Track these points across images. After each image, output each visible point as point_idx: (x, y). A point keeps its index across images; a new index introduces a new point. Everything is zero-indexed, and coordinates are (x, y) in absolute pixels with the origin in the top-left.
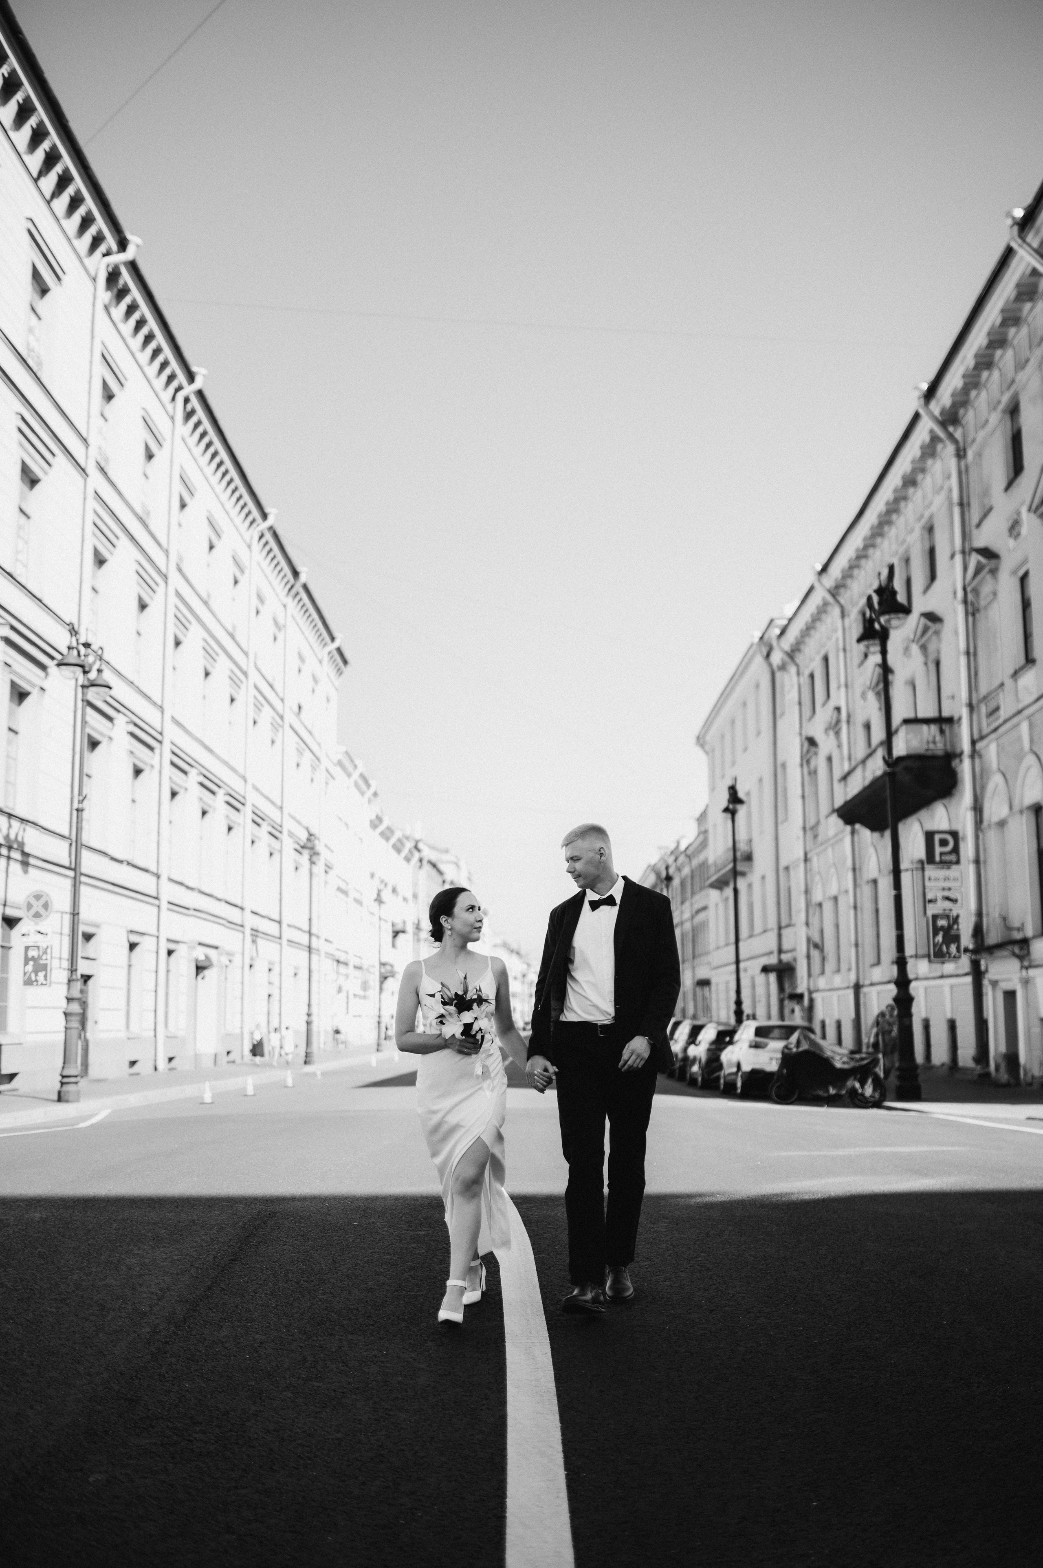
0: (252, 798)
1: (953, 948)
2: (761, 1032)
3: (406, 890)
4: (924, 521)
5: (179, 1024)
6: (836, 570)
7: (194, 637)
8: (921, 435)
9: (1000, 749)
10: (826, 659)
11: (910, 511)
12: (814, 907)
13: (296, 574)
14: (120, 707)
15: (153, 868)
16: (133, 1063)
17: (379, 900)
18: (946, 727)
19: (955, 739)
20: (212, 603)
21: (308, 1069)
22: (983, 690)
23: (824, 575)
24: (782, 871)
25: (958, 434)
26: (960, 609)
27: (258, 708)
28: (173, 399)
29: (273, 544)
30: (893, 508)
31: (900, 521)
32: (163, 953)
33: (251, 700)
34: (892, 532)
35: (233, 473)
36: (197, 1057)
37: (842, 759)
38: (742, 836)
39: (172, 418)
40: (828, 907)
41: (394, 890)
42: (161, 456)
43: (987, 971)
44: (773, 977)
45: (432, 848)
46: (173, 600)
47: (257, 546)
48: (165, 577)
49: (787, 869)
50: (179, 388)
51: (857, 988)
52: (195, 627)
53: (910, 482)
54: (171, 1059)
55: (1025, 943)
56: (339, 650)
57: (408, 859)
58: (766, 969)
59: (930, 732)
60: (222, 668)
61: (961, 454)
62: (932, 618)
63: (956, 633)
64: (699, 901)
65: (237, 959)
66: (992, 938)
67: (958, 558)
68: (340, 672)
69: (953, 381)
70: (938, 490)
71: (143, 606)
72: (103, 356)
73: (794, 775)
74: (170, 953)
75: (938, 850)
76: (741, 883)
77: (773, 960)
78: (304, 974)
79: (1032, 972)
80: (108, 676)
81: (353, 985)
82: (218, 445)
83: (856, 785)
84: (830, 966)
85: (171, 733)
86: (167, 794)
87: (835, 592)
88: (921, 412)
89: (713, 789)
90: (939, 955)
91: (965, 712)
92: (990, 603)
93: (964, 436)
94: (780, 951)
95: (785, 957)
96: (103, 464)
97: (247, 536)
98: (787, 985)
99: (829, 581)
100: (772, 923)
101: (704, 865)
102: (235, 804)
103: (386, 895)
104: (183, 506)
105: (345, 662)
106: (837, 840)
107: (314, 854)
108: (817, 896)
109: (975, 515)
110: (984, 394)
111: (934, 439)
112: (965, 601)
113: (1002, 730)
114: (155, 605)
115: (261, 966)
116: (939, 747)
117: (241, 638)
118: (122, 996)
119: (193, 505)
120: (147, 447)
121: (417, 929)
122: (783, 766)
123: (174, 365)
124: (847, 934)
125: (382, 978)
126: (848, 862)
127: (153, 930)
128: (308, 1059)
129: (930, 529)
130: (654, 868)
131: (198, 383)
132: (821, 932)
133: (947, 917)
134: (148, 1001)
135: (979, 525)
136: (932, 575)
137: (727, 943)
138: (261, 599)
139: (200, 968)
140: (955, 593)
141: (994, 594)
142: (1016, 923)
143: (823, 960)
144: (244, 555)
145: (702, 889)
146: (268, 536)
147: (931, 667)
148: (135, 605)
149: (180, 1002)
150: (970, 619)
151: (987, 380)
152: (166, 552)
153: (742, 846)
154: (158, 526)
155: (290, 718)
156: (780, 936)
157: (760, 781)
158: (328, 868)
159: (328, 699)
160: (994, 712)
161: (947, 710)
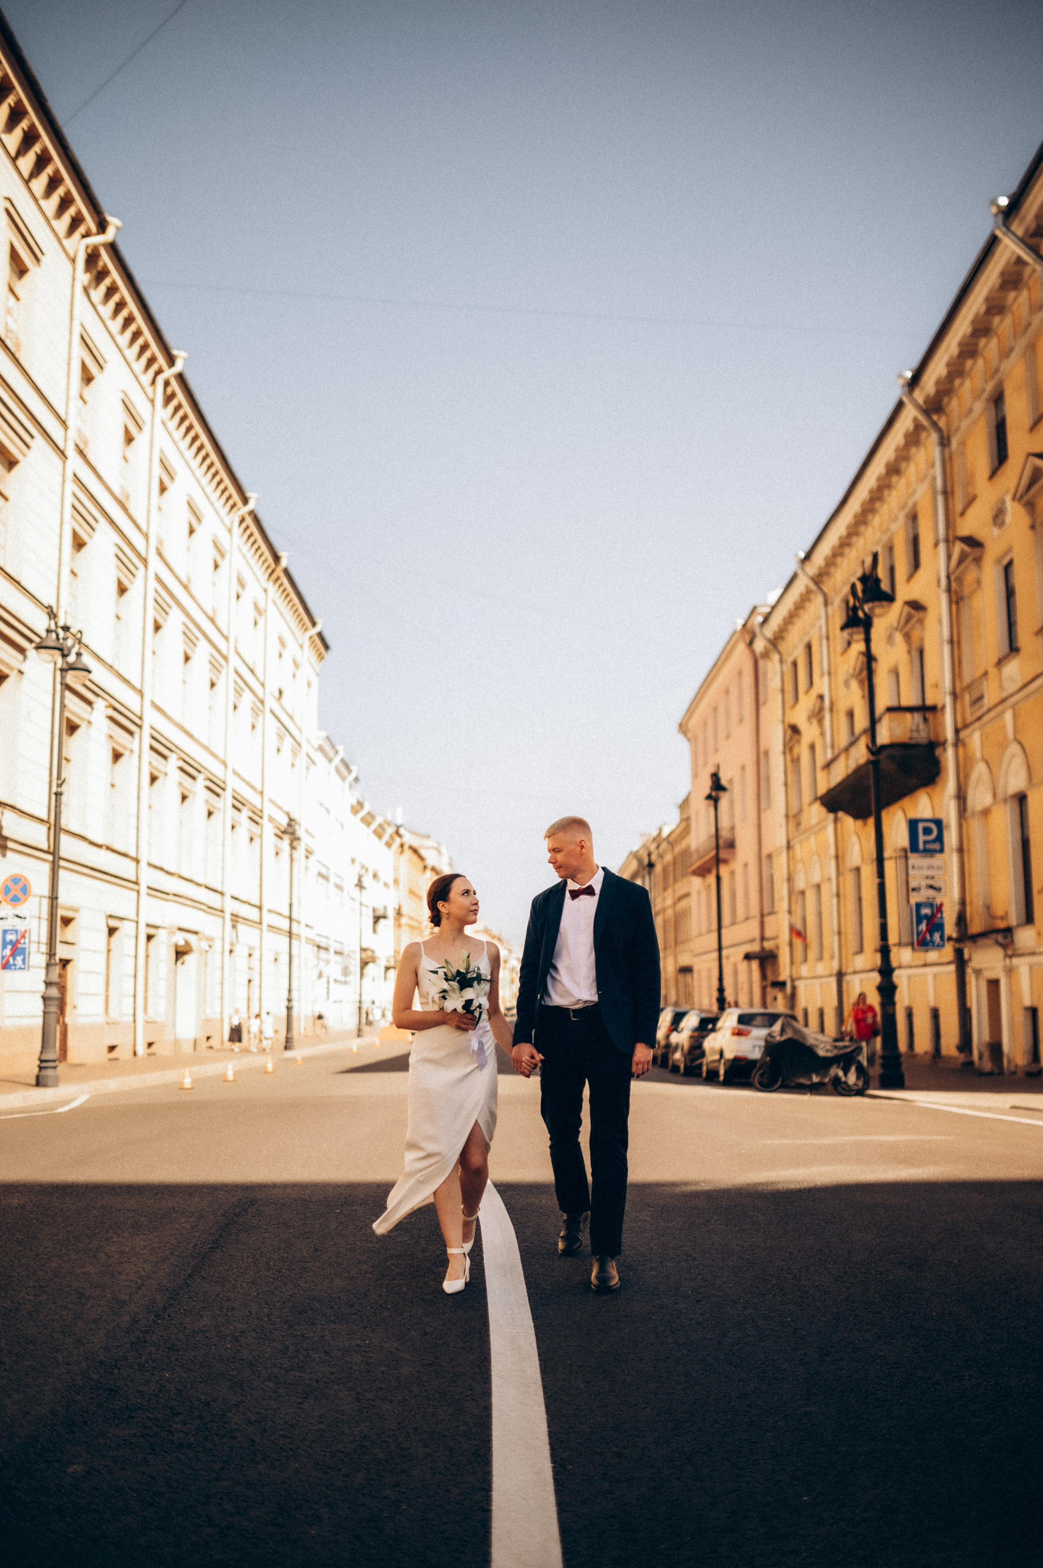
0: (232, 783)
1: (937, 936)
2: (744, 1019)
3: (387, 876)
4: (907, 509)
5: (159, 1009)
6: (819, 558)
7: (174, 622)
8: (905, 423)
11: (894, 499)
12: (796, 895)
13: (277, 558)
14: (99, 691)
15: (133, 853)
16: (112, 1048)
17: (360, 885)
18: (930, 716)
20: (193, 589)
21: (289, 1054)
23: (807, 563)
24: (764, 859)
25: (942, 423)
26: (944, 598)
27: (239, 693)
28: (153, 382)
29: (253, 528)
30: (877, 496)
31: (884, 509)
32: (143, 939)
33: (232, 685)
34: (875, 520)
35: (214, 457)
36: (177, 1042)
37: (825, 746)
38: (724, 823)
39: (152, 401)
40: (810, 896)
41: (375, 876)
42: (141, 440)
44: (755, 965)
45: (414, 833)
46: (153, 584)
47: (237, 531)
48: (145, 561)
49: (770, 856)
50: (159, 372)
52: (175, 611)
53: (894, 469)
54: (150, 1045)
56: (320, 635)
57: (389, 845)
58: (748, 957)
59: (911, 720)
60: (202, 652)
61: (944, 442)
62: (916, 606)
63: (940, 621)
64: (681, 888)
65: (217, 945)
67: (942, 547)
68: (321, 657)
69: (938, 369)
70: (921, 479)
71: (122, 590)
72: (82, 338)
73: (777, 763)
74: (150, 938)
75: (922, 838)
76: (724, 871)
77: (755, 948)
78: (285, 959)
80: (87, 660)
81: (334, 970)
82: (198, 428)
83: (840, 772)
84: (812, 953)
85: (151, 718)
86: (146, 779)
87: (818, 580)
88: (905, 400)
89: (696, 775)
90: (922, 943)
91: (948, 700)
92: (974, 592)
93: (949, 424)
94: (763, 939)
95: (768, 945)
96: (82, 447)
97: (227, 520)
98: (769, 973)
99: (812, 569)
100: (755, 911)
101: (686, 852)
102: (215, 788)
103: (367, 881)
104: (163, 489)
105: (327, 647)
106: (820, 828)
107: (294, 839)
109: (958, 504)
110: (968, 384)
111: (918, 427)
112: (949, 590)
113: (986, 718)
114: (136, 589)
115: (241, 951)
117: (221, 622)
118: (101, 981)
119: (173, 489)
120: (127, 431)
121: (399, 913)
122: (766, 753)
123: (154, 348)
124: (830, 923)
125: (364, 964)
126: (832, 852)
127: (132, 915)
128: (288, 1045)
129: (913, 518)
130: (635, 855)
131: (179, 367)
132: (804, 919)
133: (931, 905)
134: (128, 986)
135: (962, 514)
136: (916, 564)
137: (709, 932)
138: (241, 583)
139: (180, 953)
140: (939, 581)
141: (979, 582)
142: (999, 911)
143: (806, 947)
144: (224, 540)
145: (684, 875)
146: (249, 521)
147: (916, 655)
148: (114, 588)
149: (160, 987)
150: (954, 607)
151: (971, 369)
152: (146, 536)
153: (725, 834)
154: (138, 509)
155: (271, 703)
156: (762, 924)
157: (743, 768)
158: (309, 853)
159: (309, 685)
160: (978, 701)
161: (930, 699)
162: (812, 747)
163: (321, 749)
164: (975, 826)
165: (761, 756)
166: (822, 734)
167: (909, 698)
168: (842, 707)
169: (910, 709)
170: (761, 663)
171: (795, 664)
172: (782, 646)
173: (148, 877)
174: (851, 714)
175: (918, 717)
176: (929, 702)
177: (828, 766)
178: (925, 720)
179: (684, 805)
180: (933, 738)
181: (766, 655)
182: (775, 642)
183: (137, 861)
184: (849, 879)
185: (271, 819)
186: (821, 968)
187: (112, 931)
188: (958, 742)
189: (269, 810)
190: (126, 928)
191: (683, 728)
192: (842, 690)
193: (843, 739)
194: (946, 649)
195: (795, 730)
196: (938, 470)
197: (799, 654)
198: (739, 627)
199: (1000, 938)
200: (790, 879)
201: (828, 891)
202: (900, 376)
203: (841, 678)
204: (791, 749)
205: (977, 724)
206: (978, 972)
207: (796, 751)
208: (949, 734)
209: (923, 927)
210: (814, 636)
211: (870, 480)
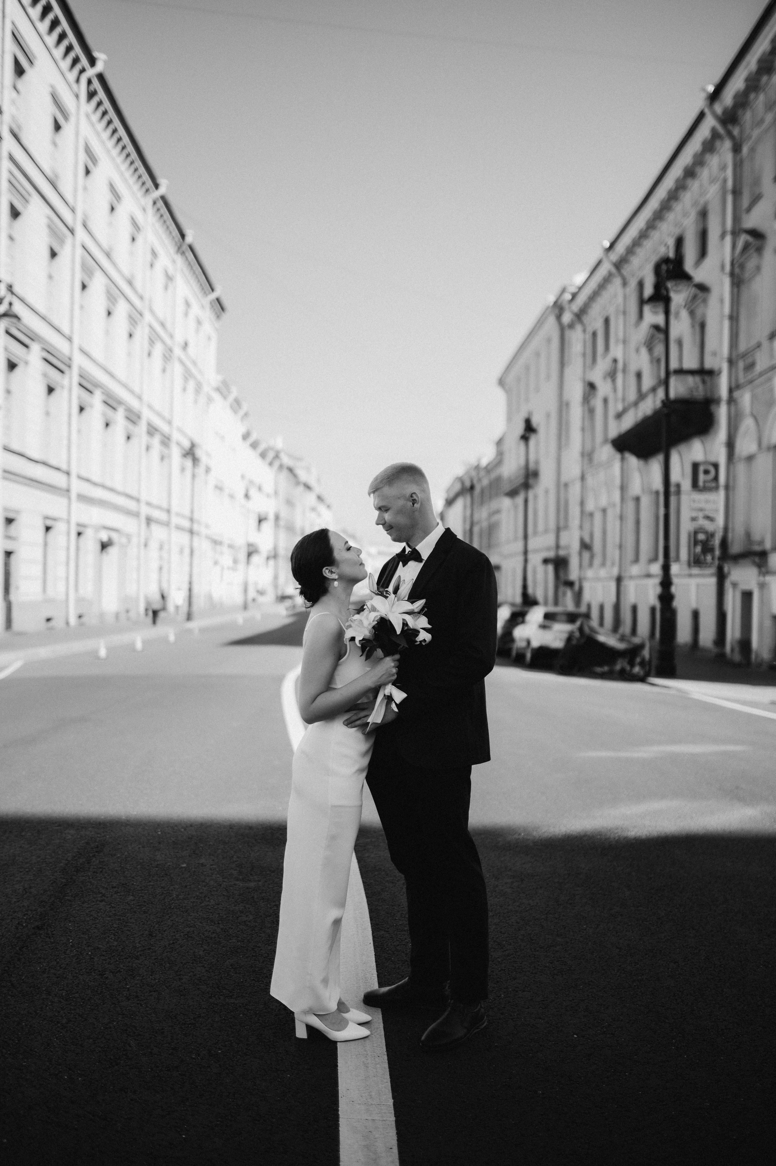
0: (147, 414)
1: (709, 558)
2: (549, 617)
3: (269, 488)
4: (699, 208)
5: (87, 589)
6: (621, 248)
7: (98, 283)
8: (704, 132)
9: (754, 398)
10: (607, 321)
11: (687, 198)
12: (586, 515)
13: (183, 236)
14: (34, 337)
15: (64, 467)
16: (48, 620)
17: (247, 496)
18: (707, 378)
19: (715, 387)
20: (114, 255)
21: (190, 625)
22: (743, 347)
23: (611, 252)
24: (562, 486)
25: (736, 132)
26: (727, 282)
27: (152, 342)
28: (78, 80)
29: (164, 210)
30: (673, 196)
31: (678, 208)
32: (73, 535)
33: (146, 338)
34: (671, 217)
35: (130, 148)
36: (102, 616)
37: (616, 400)
38: (532, 457)
39: (77, 96)
40: (598, 518)
41: (260, 489)
42: (68, 129)
43: (729, 573)
44: (550, 568)
45: (290, 456)
46: (79, 251)
47: (150, 210)
48: (72, 231)
49: (566, 485)
50: (83, 71)
51: (619, 580)
52: (98, 274)
53: (690, 173)
54: (80, 617)
55: (763, 555)
56: (218, 300)
57: (271, 464)
58: (546, 561)
59: (691, 381)
60: (122, 309)
61: (737, 149)
62: (703, 288)
63: (722, 301)
64: (494, 504)
65: (135, 540)
66: (735, 548)
67: (728, 239)
68: (218, 317)
69: (737, 83)
70: (712, 181)
71: (53, 254)
72: (13, 34)
73: (576, 412)
74: (79, 534)
75: (702, 477)
76: (531, 494)
77: (551, 554)
78: (187, 551)
79: (768, 578)
80: (18, 308)
81: (227, 560)
82: (117, 123)
83: (629, 422)
84: (597, 561)
85: (78, 360)
86: (75, 409)
87: (619, 265)
88: (707, 111)
89: (509, 419)
90: (696, 562)
91: (725, 366)
92: (754, 276)
93: (741, 132)
94: (558, 547)
95: (562, 553)
96: (16, 130)
97: (143, 201)
98: (562, 575)
99: (614, 256)
100: (552, 525)
101: (498, 479)
102: (133, 418)
103: (253, 492)
104: (88, 172)
105: (223, 309)
106: (609, 464)
107: (195, 460)
108: (590, 506)
109: (745, 202)
110: (762, 97)
111: (715, 135)
112: (732, 274)
113: (757, 382)
114: (65, 253)
115: (154, 545)
116: (700, 393)
117: (138, 284)
118: (39, 568)
119: (96, 172)
120: (56, 122)
121: (277, 518)
122: (568, 404)
123: (78, 49)
124: (613, 538)
125: (250, 555)
126: (618, 482)
127: (64, 515)
128: (189, 617)
129: (703, 214)
130: (461, 480)
131: (99, 67)
132: (592, 535)
133: (706, 532)
134: (61, 571)
135: (749, 210)
136: (703, 252)
137: (516, 539)
138: (154, 254)
139: (104, 546)
140: (723, 267)
141: (758, 268)
142: (756, 536)
143: (592, 557)
144: (140, 218)
145: (497, 495)
146: (160, 204)
147: (698, 328)
148: (47, 253)
149: (88, 573)
150: (736, 290)
151: (767, 83)
152: (73, 210)
153: (532, 466)
154: (66, 187)
155: (178, 351)
156: (558, 537)
157: (548, 415)
158: (208, 470)
159: (209, 338)
160: (750, 367)
161: (708, 364)
162: (606, 401)
163: (218, 390)
164: (741, 468)
165: (563, 406)
166: (615, 390)
167: (690, 362)
168: (633, 368)
169: (692, 372)
170: (568, 333)
171: (594, 334)
172: (586, 319)
173: (77, 486)
174: (639, 375)
175: (698, 379)
176: (708, 365)
177: (619, 416)
178: (704, 382)
179: (500, 443)
180: (709, 395)
181: (571, 326)
182: (579, 316)
183: (68, 473)
184: (630, 506)
185: (178, 444)
186: (603, 573)
187: (48, 529)
188: (731, 400)
189: (176, 436)
190: (60, 528)
191: (501, 382)
192: (633, 355)
193: (632, 396)
194: (726, 324)
195: (592, 386)
196: (729, 172)
197: (598, 325)
198: (552, 304)
199: (757, 559)
200: (582, 503)
201: (613, 515)
202: (704, 90)
203: (633, 345)
204: (588, 402)
205: (749, 387)
206: (735, 585)
207: (592, 402)
208: (724, 392)
209: (699, 549)
210: (611, 311)
211: (669, 182)
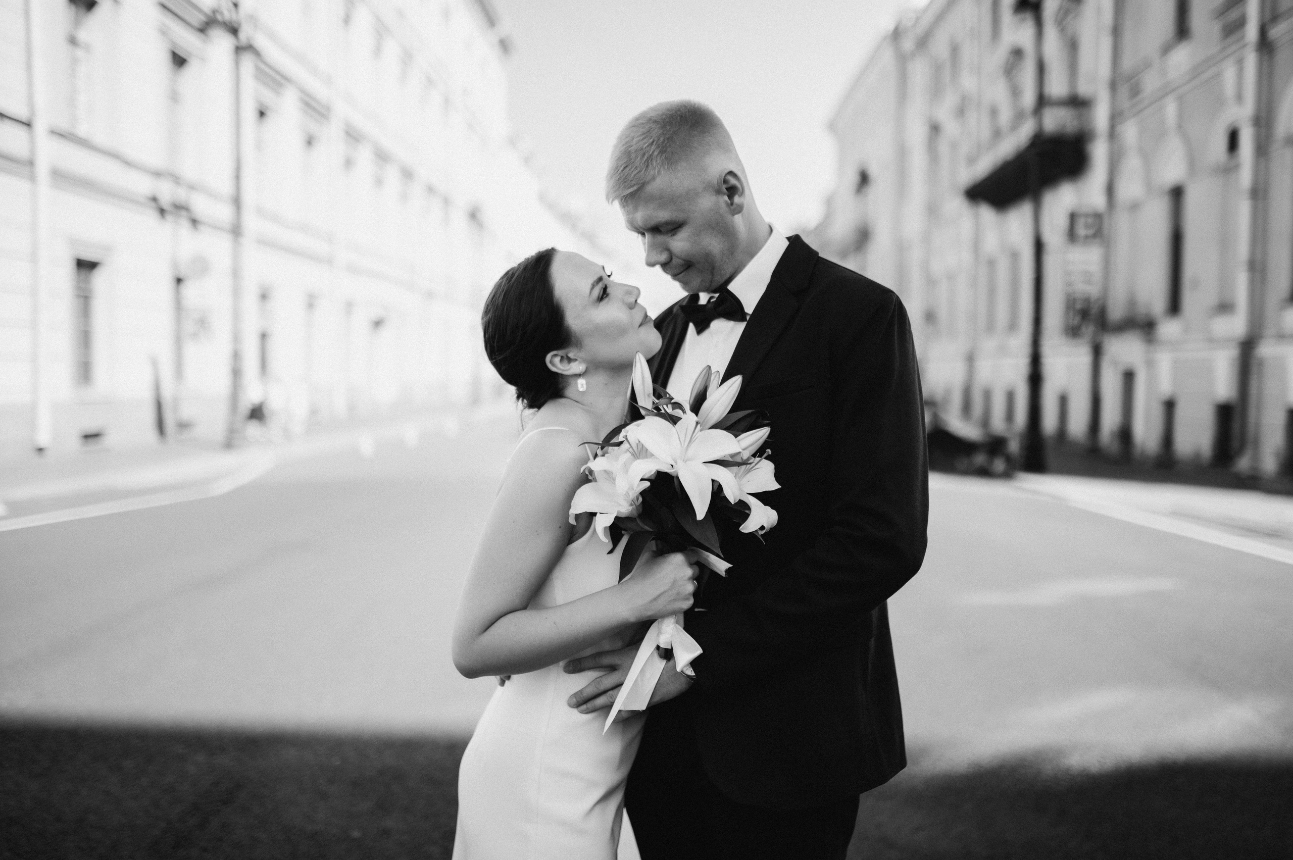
9: (1141, 131)
10: (955, 49)
12: (932, 283)
18: (1079, 109)
19: (1090, 119)
22: (1128, 65)
40: (944, 285)
43: (1108, 347)
51: (971, 358)
55: (1151, 323)
66: (1116, 317)
73: (918, 159)
79: (1156, 353)
86: (341, 164)
89: (842, 171)
91: (1105, 93)
102: (408, 175)
108: (935, 271)
116: (1073, 127)
122: (908, 150)
126: (969, 242)
147: (1068, 46)
160: (1135, 91)
161: (1084, 89)
162: (953, 144)
163: (508, 140)
164: (1123, 220)
165: (902, 153)
166: (966, 130)
167: (1059, 89)
168: (987, 103)
169: (1061, 102)
170: (909, 64)
171: (939, 64)
172: (931, 45)
173: (342, 254)
174: (994, 111)
175: (1067, 110)
176: (1081, 92)
177: (971, 159)
178: (1076, 114)
179: (830, 200)
180: (1082, 128)
181: (913, 55)
182: (923, 42)
183: (331, 239)
184: (984, 271)
185: (460, 204)
186: (950, 348)
187: (311, 305)
188: (1112, 135)
189: (457, 195)
190: (325, 305)
191: (832, 127)
192: (988, 87)
194: (1107, 39)
195: (937, 128)
197: (945, 54)
198: (889, 33)
199: (1143, 329)
200: (926, 267)
201: (963, 281)
203: (988, 74)
204: (933, 148)
205: (1135, 119)
206: (1114, 362)
207: (938, 148)
208: (1103, 126)
209: (1076, 318)
210: (960, 36)
